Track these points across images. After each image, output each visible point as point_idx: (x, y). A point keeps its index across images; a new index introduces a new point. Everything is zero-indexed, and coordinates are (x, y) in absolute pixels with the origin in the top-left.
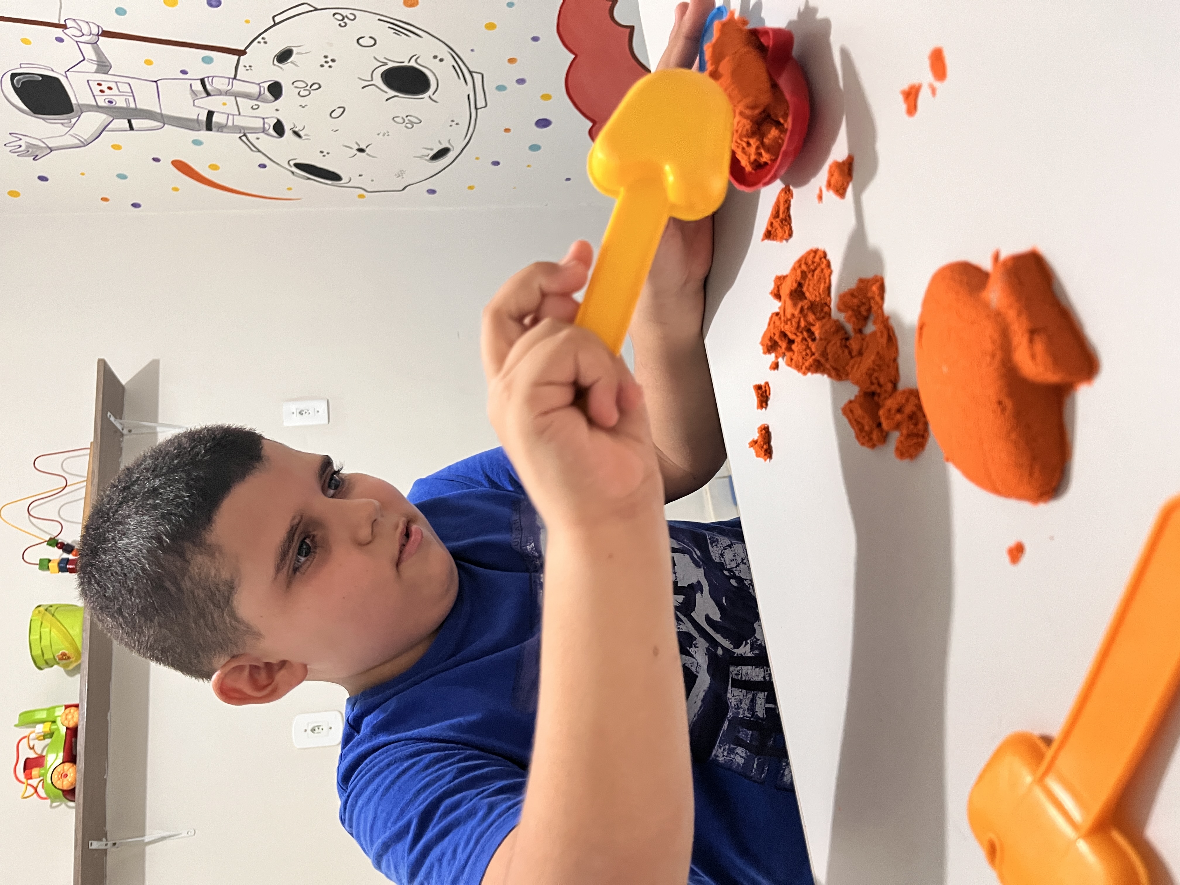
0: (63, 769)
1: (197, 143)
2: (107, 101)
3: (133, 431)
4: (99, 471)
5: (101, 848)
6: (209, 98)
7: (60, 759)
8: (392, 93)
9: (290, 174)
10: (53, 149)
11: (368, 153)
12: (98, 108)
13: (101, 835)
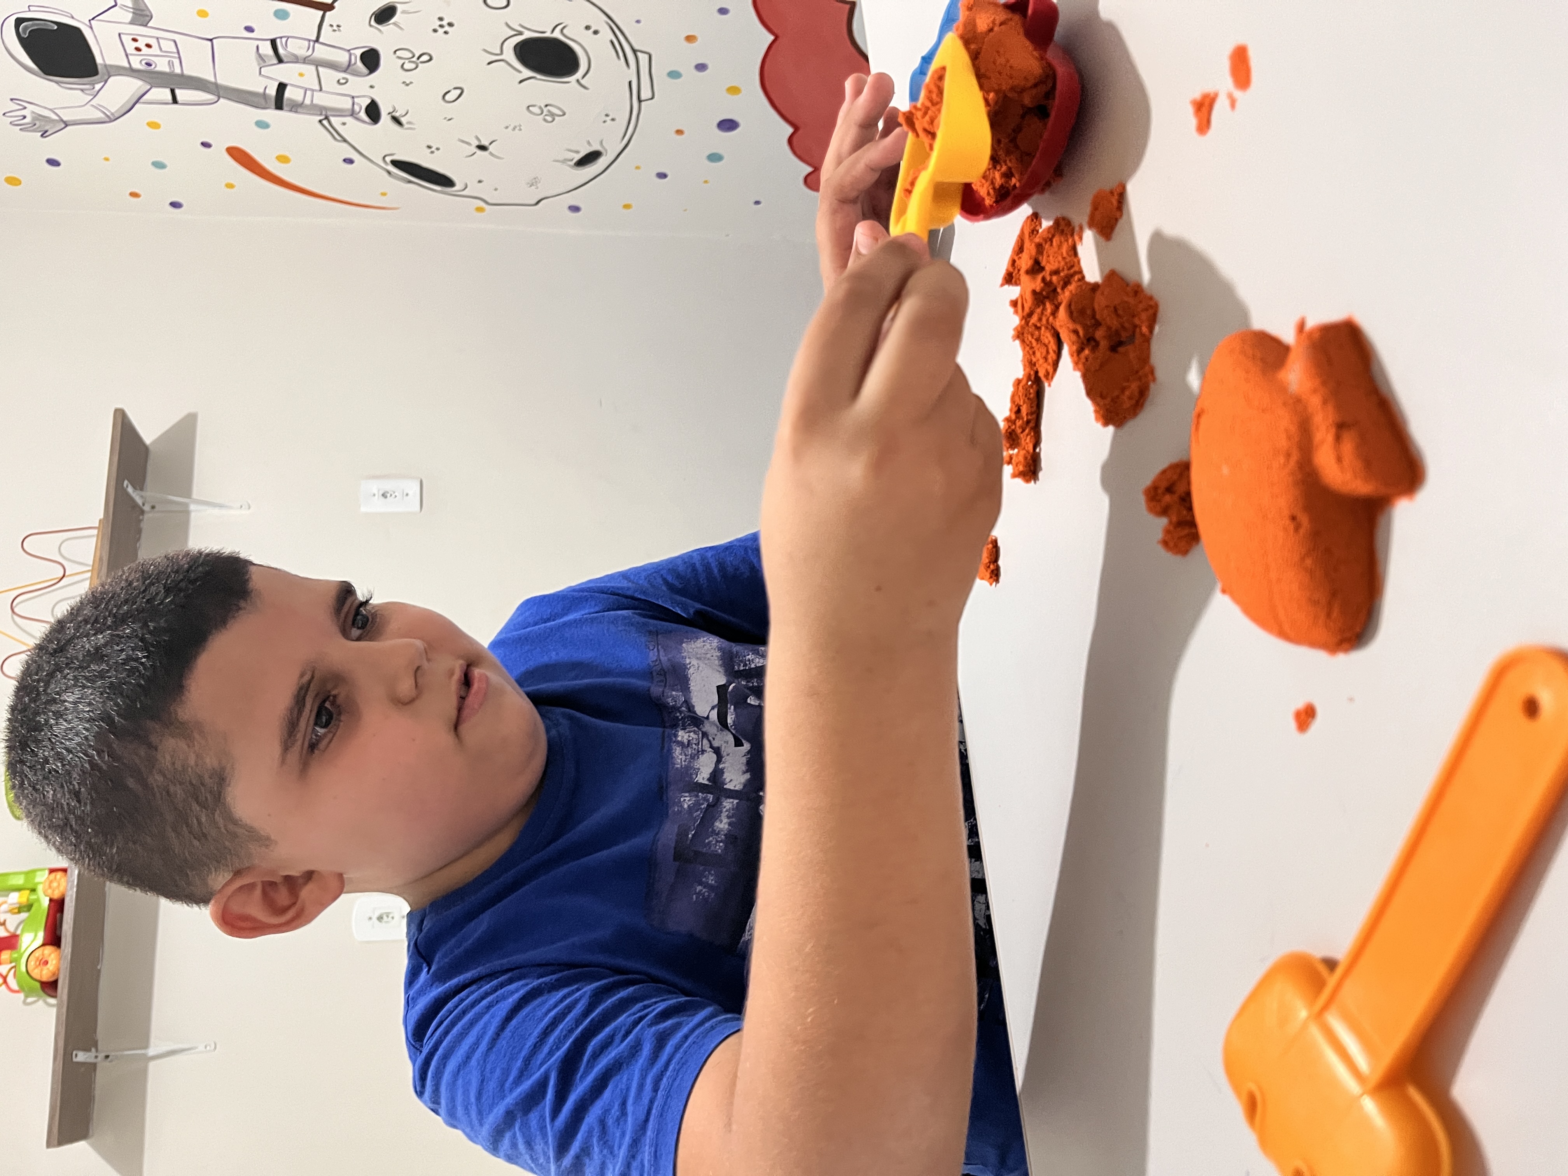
0: (43, 955)
1: (262, 125)
2: (143, 62)
3: (156, 509)
4: (109, 560)
5: (89, 1060)
6: (282, 66)
7: (40, 939)
8: (527, 73)
9: (385, 174)
10: (68, 123)
11: (493, 152)
12: (132, 72)
13: (90, 1044)
